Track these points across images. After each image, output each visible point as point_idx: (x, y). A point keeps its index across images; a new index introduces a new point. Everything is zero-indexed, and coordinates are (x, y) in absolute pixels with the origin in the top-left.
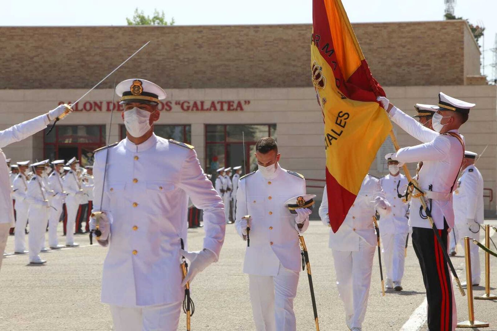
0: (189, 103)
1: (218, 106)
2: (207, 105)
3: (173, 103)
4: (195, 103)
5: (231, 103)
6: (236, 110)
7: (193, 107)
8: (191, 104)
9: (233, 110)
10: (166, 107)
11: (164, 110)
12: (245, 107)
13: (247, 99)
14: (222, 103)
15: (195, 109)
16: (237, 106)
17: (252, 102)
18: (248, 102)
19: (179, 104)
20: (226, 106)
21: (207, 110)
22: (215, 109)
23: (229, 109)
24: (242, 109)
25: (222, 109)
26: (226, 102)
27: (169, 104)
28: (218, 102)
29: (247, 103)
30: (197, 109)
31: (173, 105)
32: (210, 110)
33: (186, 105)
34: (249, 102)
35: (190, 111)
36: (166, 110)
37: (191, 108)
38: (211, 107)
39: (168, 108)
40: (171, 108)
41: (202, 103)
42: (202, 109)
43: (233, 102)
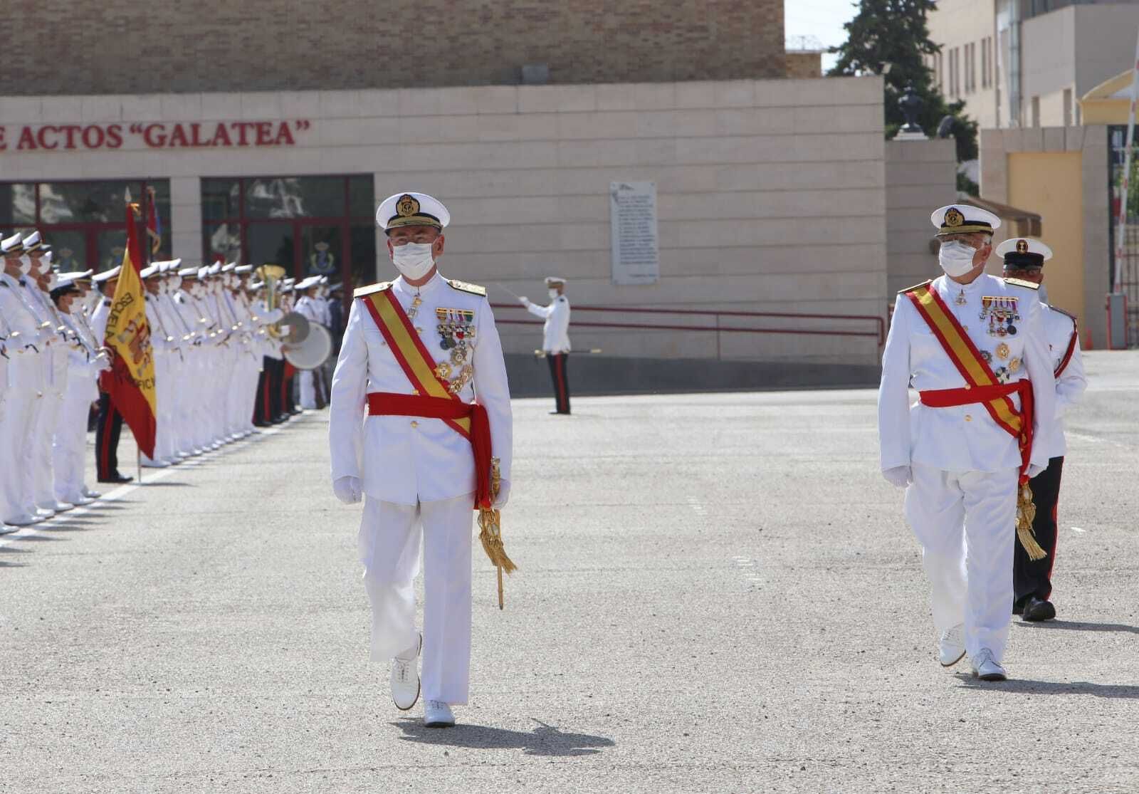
0: (162, 127)
1: (234, 135)
2: (207, 133)
3: (126, 127)
4: (179, 129)
5: (265, 128)
6: (278, 142)
7: (174, 137)
8: (169, 130)
9: (270, 142)
10: (107, 138)
11: (104, 146)
12: (295, 134)
13: (303, 116)
14: (242, 127)
15: (177, 142)
16: (280, 135)
17: (315, 125)
18: (304, 124)
19: (139, 130)
20: (251, 135)
21: (207, 144)
22: (227, 142)
23: (260, 142)
24: (290, 141)
25: (243, 142)
26: (251, 125)
27: (115, 131)
28: (234, 126)
29: (304, 126)
30: (184, 143)
31: (125, 134)
32: (215, 144)
33: (155, 133)
34: (307, 124)
35: (166, 146)
36: (109, 145)
37: (168, 141)
38: (217, 136)
39: (113, 142)
40: (119, 141)
41: (195, 128)
42: (196, 142)
43: (270, 124)
